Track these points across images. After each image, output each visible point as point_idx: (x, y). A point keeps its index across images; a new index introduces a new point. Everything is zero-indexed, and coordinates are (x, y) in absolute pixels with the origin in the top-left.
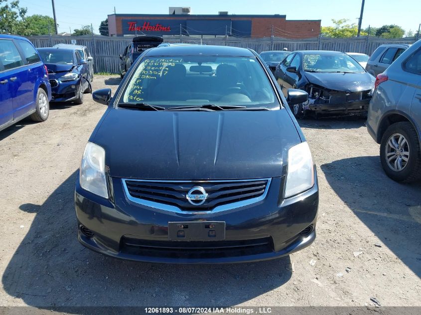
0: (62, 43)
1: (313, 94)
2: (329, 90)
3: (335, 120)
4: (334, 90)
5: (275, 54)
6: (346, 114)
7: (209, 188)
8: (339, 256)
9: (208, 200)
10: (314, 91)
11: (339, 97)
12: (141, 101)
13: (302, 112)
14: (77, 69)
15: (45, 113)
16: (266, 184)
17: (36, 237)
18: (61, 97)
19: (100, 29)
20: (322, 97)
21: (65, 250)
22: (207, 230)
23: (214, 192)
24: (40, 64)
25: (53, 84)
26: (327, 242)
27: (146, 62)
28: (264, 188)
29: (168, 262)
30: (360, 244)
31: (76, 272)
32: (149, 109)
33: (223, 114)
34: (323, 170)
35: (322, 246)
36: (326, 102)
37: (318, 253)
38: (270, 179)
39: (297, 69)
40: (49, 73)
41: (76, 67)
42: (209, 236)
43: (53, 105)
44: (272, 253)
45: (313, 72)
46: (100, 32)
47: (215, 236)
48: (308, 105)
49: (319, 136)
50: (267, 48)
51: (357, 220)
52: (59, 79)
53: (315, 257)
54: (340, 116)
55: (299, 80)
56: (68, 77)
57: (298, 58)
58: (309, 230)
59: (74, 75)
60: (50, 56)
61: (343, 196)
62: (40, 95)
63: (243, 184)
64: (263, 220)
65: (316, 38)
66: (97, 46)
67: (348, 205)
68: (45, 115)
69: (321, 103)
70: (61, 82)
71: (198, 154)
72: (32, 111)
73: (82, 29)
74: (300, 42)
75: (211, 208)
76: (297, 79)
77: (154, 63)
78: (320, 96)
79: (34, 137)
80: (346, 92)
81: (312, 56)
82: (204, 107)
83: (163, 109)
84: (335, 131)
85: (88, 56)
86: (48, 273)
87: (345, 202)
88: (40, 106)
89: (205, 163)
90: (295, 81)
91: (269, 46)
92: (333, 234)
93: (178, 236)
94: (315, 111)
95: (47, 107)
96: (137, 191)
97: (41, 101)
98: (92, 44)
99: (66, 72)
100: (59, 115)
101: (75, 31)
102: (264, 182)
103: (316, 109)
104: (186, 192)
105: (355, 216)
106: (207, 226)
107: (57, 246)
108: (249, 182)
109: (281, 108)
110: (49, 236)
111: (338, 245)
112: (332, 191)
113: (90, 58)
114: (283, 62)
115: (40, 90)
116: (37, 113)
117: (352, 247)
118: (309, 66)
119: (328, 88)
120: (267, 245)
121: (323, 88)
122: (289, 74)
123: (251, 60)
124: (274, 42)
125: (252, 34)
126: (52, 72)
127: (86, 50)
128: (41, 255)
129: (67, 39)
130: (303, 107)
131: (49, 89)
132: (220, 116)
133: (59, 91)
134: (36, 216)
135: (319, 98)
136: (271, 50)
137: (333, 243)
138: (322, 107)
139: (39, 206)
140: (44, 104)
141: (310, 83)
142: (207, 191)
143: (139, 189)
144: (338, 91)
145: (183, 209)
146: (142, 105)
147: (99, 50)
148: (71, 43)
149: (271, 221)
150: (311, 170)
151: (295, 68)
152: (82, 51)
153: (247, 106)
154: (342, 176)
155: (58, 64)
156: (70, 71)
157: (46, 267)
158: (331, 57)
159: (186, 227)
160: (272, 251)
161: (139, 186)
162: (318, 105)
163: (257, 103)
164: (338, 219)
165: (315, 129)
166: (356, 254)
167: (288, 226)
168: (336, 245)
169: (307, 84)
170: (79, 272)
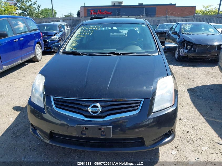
0: (56, 21)
1: (186, 47)
2: (196, 45)
3: (200, 62)
4: (199, 45)
5: (167, 25)
6: (206, 59)
7: (103, 104)
8: (192, 149)
9: (102, 112)
10: (187, 45)
11: (203, 48)
12: (75, 50)
13: (180, 57)
14: (59, 34)
15: (40, 57)
16: (140, 103)
17: (16, 126)
18: (49, 49)
19: (77, 14)
20: (192, 49)
21: (28, 135)
22: (100, 131)
23: (106, 107)
24: (38, 31)
25: (45, 42)
26: (185, 139)
27: (82, 28)
28: (139, 106)
29: (78, 148)
30: (207, 142)
31: (30, 149)
32: (78, 54)
33: (120, 58)
34: (188, 92)
35: (181, 141)
36: (194, 52)
37: (178, 146)
38: (143, 100)
39: (178, 32)
40: (43, 36)
41: (58, 33)
42: (101, 135)
43: (44, 53)
44: (144, 147)
45: (187, 34)
46: (77, 16)
47: (105, 135)
48: (183, 54)
49: (189, 71)
50: (164, 22)
51: (208, 125)
52: (49, 40)
53: (176, 149)
54: (203, 60)
55: (179, 39)
56: (53, 39)
57: (179, 26)
58: (171, 133)
59: (56, 37)
60: (45, 28)
61: (200, 109)
62: (37, 48)
63: (125, 102)
64: (142, 124)
65: (192, 16)
66: (73, 22)
67: (202, 115)
68: (40, 58)
69: (191, 52)
70: (49, 41)
71: (98, 82)
72: (32, 56)
73: (68, 15)
74: (183, 18)
75: (104, 117)
76: (178, 38)
77: (86, 28)
78: (191, 48)
79: (32, 69)
80: (207, 45)
81: (187, 25)
82: (111, 53)
83: (86, 55)
84: (199, 68)
85: (68, 27)
86: (15, 149)
87: (200, 113)
88: (37, 53)
89: (101, 88)
90: (176, 39)
91: (165, 21)
92: (190, 134)
93: (82, 134)
94: (187, 57)
95: (41, 54)
96: (59, 104)
97: (38, 51)
98: (70, 21)
99: (52, 36)
100: (47, 58)
101: (65, 16)
102: (139, 101)
103: (188, 55)
104: (89, 106)
105: (206, 122)
106: (100, 129)
107: (24, 132)
108: (129, 101)
109: (158, 54)
110: (22, 126)
111: (193, 141)
112: (193, 106)
113: (69, 29)
114: (170, 29)
115: (37, 45)
116: (35, 57)
117: (202, 143)
118: (185, 31)
119: (196, 43)
120: (141, 142)
121: (193, 43)
122: (173, 35)
123: (143, 26)
124: (168, 19)
125: (156, 14)
126: (45, 36)
127: (66, 25)
128: (15, 137)
129: (58, 20)
130: (181, 55)
131: (43, 45)
132: (118, 59)
133: (49, 45)
134: (20, 113)
135: (190, 49)
136: (166, 23)
137: (189, 140)
138: (191, 55)
139: (22, 108)
140: (40, 53)
141: (185, 41)
142: (101, 106)
143: (61, 103)
144: (202, 45)
145: (86, 117)
146: (74, 52)
147: (73, 25)
148: (60, 22)
149: (147, 125)
150: (172, 94)
151: (176, 32)
152: (65, 25)
153: (137, 53)
154: (200, 96)
155: (49, 32)
156: (54, 35)
157: (15, 145)
158: (199, 25)
159: (86, 129)
160: (144, 146)
161: (61, 101)
162: (189, 53)
163: (144, 51)
164: (194, 124)
165: (187, 67)
166: (204, 149)
167: (158, 129)
168: (191, 142)
169: (183, 41)
170: (32, 149)
